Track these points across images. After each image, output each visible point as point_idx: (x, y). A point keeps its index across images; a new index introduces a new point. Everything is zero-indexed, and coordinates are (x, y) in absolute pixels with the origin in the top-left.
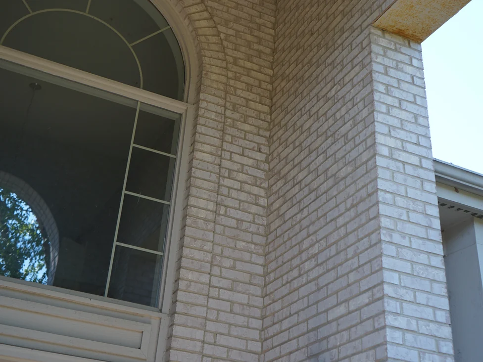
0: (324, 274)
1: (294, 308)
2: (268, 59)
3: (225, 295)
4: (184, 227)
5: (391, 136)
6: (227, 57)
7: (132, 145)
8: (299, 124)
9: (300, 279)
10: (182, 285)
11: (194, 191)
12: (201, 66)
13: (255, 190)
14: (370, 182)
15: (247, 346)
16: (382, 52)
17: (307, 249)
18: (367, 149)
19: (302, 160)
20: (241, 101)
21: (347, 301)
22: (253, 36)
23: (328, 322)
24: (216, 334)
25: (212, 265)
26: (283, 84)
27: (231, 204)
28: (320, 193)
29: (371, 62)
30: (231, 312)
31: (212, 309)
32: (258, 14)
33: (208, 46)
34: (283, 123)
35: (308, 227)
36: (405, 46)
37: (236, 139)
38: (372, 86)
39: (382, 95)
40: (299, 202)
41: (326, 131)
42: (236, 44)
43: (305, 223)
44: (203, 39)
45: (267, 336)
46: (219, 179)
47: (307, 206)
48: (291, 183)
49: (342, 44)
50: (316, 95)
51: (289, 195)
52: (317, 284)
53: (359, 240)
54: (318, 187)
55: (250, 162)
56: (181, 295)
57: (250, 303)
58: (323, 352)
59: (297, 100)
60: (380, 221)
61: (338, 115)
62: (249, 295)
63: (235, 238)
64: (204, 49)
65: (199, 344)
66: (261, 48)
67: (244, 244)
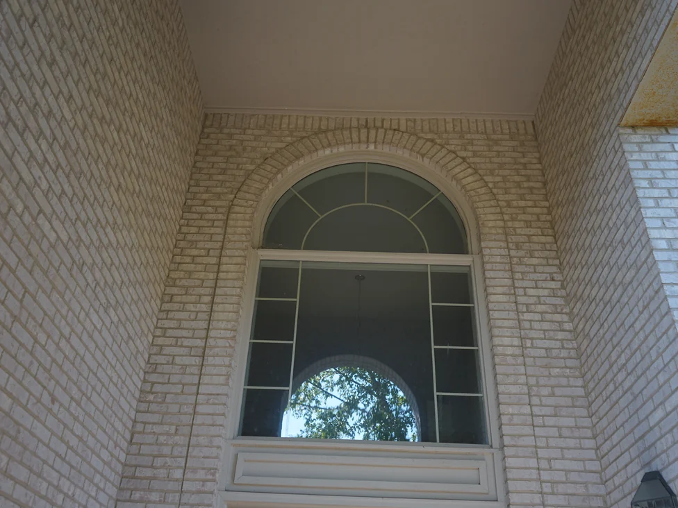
0: (636, 381)
1: (619, 421)
2: (541, 193)
3: (550, 421)
4: (494, 366)
5: (666, 228)
6: (499, 202)
7: (431, 304)
8: (580, 244)
9: (617, 391)
10: (505, 419)
11: (496, 332)
12: (477, 218)
13: (558, 317)
14: (654, 279)
15: (585, 467)
16: (637, 149)
17: (616, 361)
18: (643, 247)
19: (591, 278)
20: (522, 239)
21: (662, 403)
22: (521, 175)
23: (651, 429)
24: (549, 460)
25: (530, 396)
26: (560, 211)
27: (535, 336)
28: (613, 304)
29: (626, 161)
30: (560, 436)
31: (539, 437)
32: (521, 155)
33: (479, 198)
34: (568, 247)
35: (611, 339)
36: (662, 134)
37: (526, 274)
38: (633, 185)
39: (646, 191)
40: (598, 318)
41: (604, 243)
42: (505, 189)
43: (608, 337)
44: (472, 193)
45: (603, 453)
46: (518, 315)
47: (606, 319)
48: (587, 302)
49: (597, 155)
50: (588, 211)
51: (588, 314)
52: (632, 394)
53: (658, 340)
54: (611, 298)
55: (546, 292)
56: (506, 429)
57: (578, 425)
58: (654, 459)
59: (574, 222)
60: (673, 316)
61: (611, 224)
62: (575, 417)
63: (546, 366)
64: (475, 202)
65: (536, 471)
66: (531, 184)
67: (558, 370)
